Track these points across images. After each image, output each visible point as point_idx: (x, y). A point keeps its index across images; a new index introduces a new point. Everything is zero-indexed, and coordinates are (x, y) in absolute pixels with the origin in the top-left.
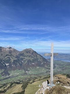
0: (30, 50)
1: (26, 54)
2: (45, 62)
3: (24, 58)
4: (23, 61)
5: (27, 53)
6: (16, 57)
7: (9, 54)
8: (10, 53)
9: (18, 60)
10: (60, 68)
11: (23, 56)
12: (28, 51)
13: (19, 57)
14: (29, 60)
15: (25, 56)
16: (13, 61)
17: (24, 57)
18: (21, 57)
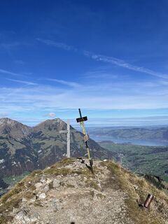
0: (57, 123)
1: (46, 133)
2: (95, 150)
3: (44, 144)
4: (39, 151)
5: (50, 129)
6: (22, 143)
7: (5, 136)
8: (7, 132)
9: (28, 148)
10: (130, 161)
11: (39, 138)
12: (53, 125)
13: (29, 142)
14: (56, 146)
15: (45, 138)
16: (14, 153)
17: (44, 141)
18: (34, 142)
